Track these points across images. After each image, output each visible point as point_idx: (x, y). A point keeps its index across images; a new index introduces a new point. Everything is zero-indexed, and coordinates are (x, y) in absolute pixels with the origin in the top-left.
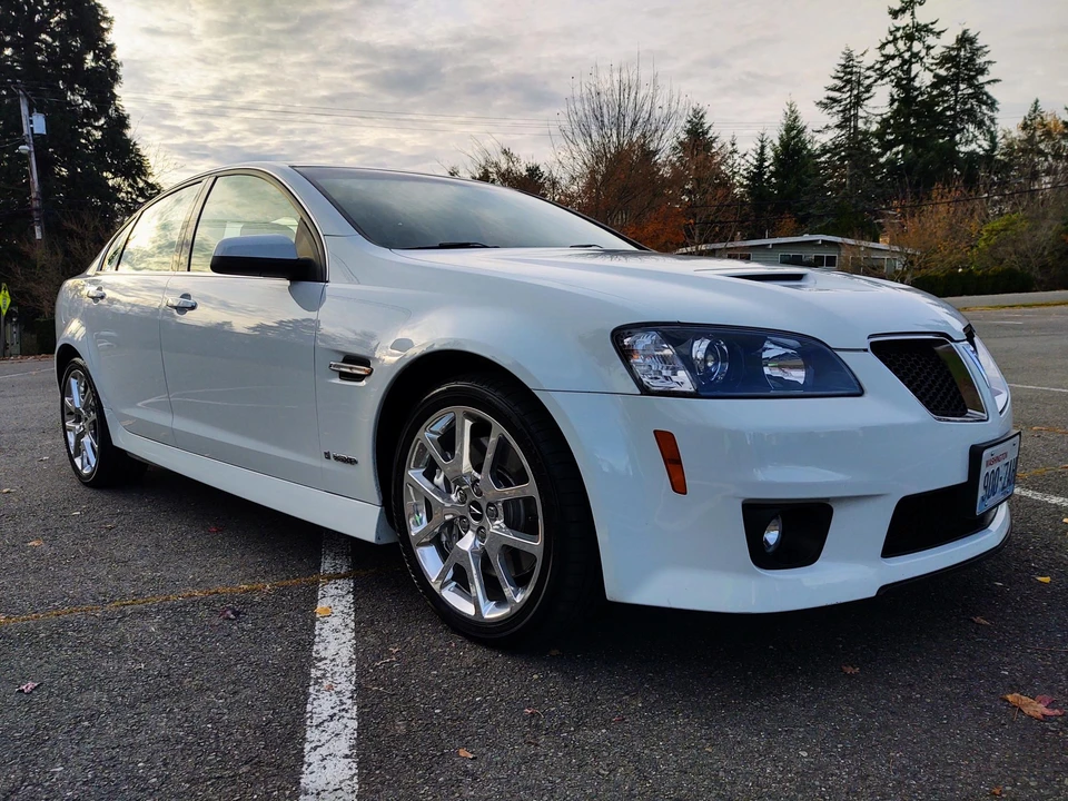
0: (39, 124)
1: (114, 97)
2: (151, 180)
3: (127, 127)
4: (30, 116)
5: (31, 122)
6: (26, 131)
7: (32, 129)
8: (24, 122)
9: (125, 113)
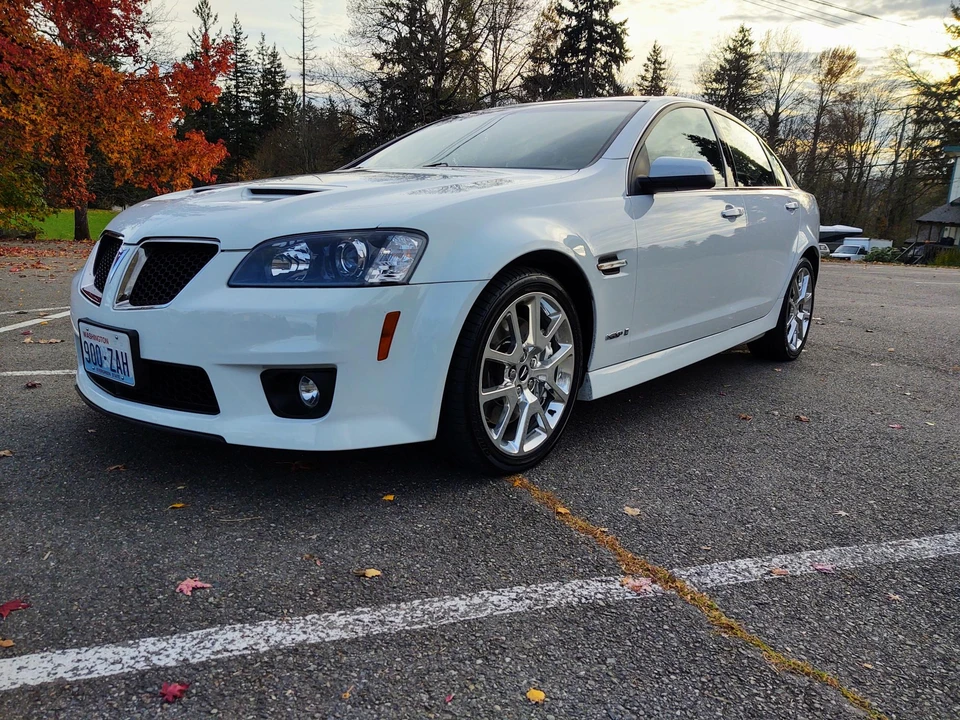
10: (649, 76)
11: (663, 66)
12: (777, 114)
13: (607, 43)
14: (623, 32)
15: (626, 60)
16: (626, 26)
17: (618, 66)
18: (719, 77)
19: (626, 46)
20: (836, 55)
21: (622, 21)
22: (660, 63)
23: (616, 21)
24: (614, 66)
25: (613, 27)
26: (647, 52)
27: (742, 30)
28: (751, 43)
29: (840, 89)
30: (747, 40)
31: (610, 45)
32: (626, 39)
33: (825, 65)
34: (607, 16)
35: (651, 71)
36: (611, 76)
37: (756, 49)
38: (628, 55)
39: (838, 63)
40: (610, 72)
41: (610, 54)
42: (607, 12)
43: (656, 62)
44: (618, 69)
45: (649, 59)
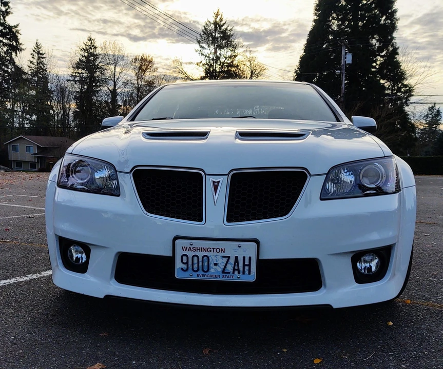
0: (349, 59)
1: (392, 38)
2: (406, 82)
3: (397, 54)
4: (346, 55)
5: (346, 58)
6: (343, 63)
7: (345, 61)
8: (342, 59)
9: (397, 46)
10: (35, 61)
11: (44, 56)
12: (115, 90)
13: (6, 38)
14: (17, 31)
15: (21, 50)
16: (18, 28)
17: (16, 53)
18: (78, 66)
19: (20, 41)
20: (143, 60)
21: (16, 25)
22: (42, 54)
23: (12, 24)
24: (13, 53)
25: (10, 28)
26: (33, 46)
27: (90, 39)
28: (95, 48)
29: (147, 78)
30: (93, 46)
31: (9, 39)
32: (19, 36)
33: (138, 64)
34: (5, 20)
35: (37, 58)
36: (12, 59)
37: (98, 51)
38: (22, 47)
39: (144, 64)
40: (11, 57)
41: (9, 45)
42: (4, 17)
43: (39, 53)
44: (16, 55)
45: (34, 51)
